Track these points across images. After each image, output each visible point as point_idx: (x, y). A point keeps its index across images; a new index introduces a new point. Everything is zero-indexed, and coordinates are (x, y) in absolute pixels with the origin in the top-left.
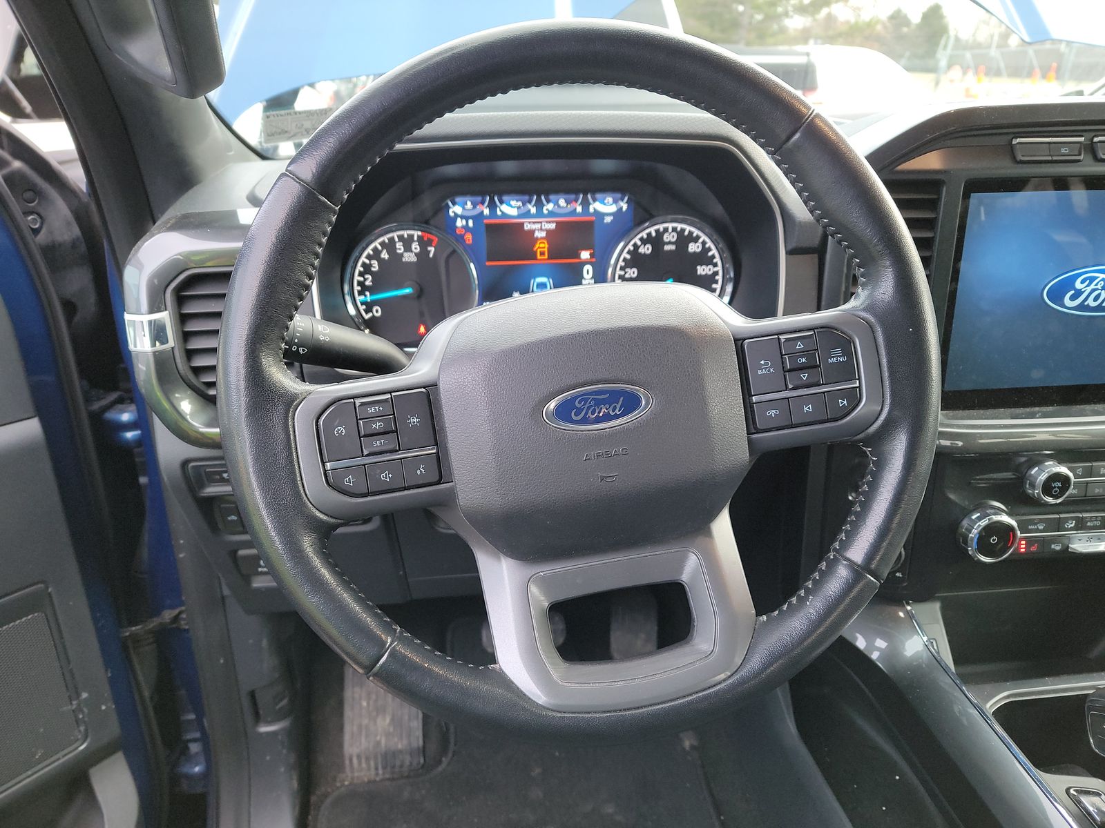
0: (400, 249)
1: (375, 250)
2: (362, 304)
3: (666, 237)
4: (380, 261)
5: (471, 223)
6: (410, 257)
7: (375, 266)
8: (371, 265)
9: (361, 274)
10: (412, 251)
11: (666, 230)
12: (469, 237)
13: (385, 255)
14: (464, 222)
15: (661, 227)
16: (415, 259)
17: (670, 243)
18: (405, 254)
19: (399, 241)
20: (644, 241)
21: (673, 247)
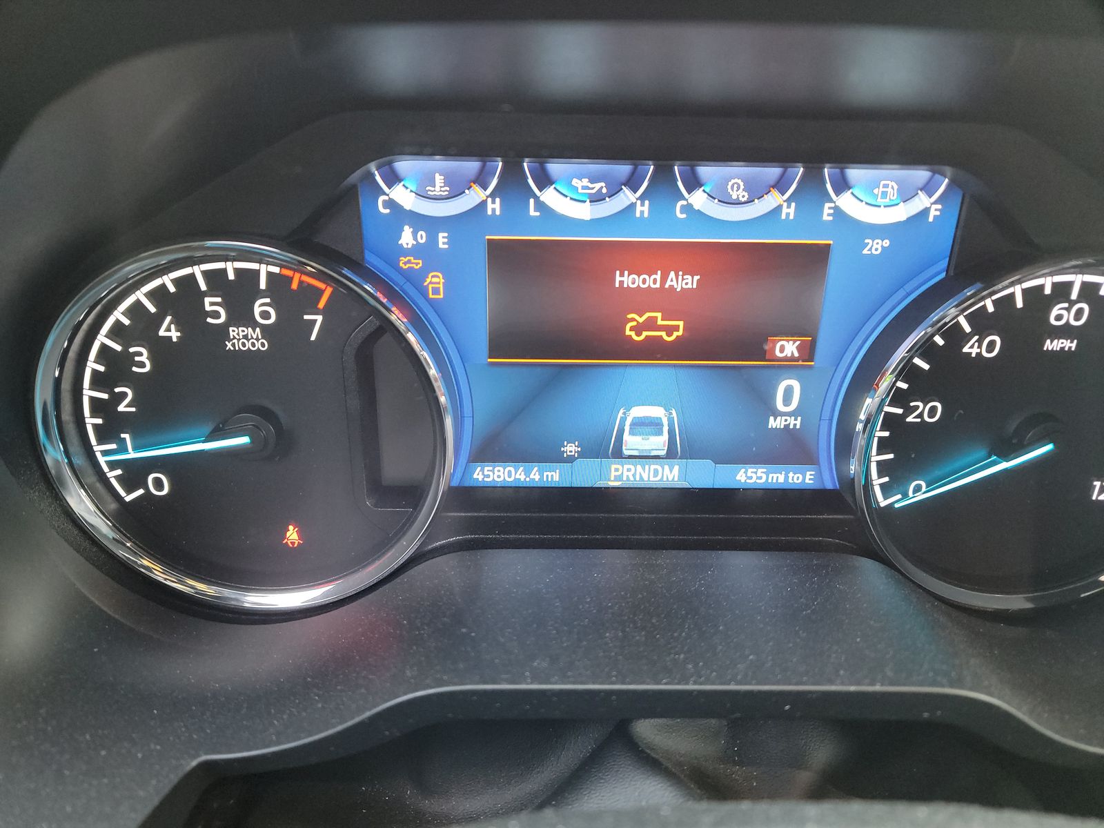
0: (216, 315)
1: (136, 311)
2: (113, 465)
3: (1059, 314)
4: (159, 348)
5: (442, 239)
6: (246, 339)
7: (143, 359)
8: (128, 359)
9: (99, 381)
10: (254, 324)
11: (1062, 291)
12: (435, 281)
13: (169, 331)
14: (422, 237)
15: (1048, 283)
16: (262, 345)
17: (1066, 331)
18: (233, 331)
19: (212, 292)
20: (982, 323)
21: (1069, 345)
